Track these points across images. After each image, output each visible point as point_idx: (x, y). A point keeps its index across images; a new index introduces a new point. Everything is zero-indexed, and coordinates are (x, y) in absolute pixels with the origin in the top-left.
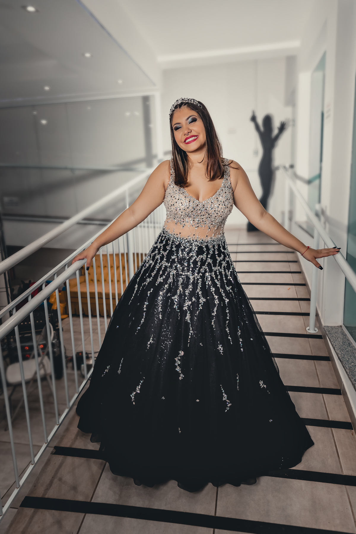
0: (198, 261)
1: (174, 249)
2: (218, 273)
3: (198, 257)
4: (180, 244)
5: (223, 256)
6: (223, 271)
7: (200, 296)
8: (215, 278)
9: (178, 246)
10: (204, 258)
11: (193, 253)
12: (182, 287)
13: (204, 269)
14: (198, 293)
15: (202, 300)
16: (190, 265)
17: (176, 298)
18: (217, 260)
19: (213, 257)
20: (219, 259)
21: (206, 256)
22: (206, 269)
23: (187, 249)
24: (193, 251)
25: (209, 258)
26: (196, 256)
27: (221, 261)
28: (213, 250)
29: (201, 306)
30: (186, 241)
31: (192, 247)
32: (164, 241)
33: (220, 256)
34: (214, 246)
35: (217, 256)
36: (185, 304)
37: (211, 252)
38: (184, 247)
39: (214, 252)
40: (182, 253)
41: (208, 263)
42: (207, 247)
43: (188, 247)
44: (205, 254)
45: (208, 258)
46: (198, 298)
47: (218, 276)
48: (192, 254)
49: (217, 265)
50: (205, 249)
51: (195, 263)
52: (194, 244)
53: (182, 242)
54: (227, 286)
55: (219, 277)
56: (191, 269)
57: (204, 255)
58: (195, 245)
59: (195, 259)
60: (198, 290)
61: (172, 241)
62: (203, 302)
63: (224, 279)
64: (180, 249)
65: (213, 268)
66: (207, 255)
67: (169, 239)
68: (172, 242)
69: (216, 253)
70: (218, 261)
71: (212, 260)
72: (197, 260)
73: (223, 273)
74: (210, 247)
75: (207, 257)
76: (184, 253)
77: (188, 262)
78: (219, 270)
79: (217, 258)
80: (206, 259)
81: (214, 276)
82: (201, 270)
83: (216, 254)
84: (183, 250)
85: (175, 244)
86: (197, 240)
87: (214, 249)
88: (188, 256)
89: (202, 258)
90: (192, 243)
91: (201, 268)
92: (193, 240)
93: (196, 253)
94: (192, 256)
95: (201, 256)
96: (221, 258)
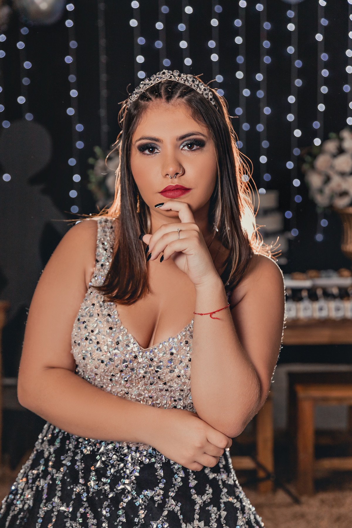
0: (140, 505)
1: (80, 466)
3: (138, 494)
4: (94, 453)
5: (211, 491)
9: (90, 459)
10: (156, 498)
11: (127, 481)
16: (119, 516)
18: (194, 503)
20: (199, 500)
21: (162, 492)
23: (110, 469)
24: (128, 476)
25: (173, 498)
26: (134, 493)
27: (205, 504)
30: (110, 447)
31: (125, 466)
32: (58, 441)
33: (201, 492)
35: (193, 491)
37: (178, 481)
38: (103, 462)
40: (99, 479)
41: (169, 511)
43: (113, 466)
44: (161, 485)
45: (168, 497)
48: (122, 487)
50: (161, 473)
51: (132, 509)
52: (129, 459)
53: (99, 449)
57: (157, 489)
58: (132, 459)
59: (132, 499)
61: (75, 443)
64: (92, 468)
66: (166, 490)
67: (67, 437)
68: (76, 447)
69: (193, 483)
70: (197, 507)
72: (137, 504)
75: (166, 496)
76: (104, 480)
79: (195, 497)
83: (191, 488)
84: (101, 474)
85: (82, 452)
86: (141, 449)
89: (152, 497)
90: (125, 455)
92: (129, 448)
93: (134, 484)
94: (124, 490)
95: (149, 493)
96: (205, 497)
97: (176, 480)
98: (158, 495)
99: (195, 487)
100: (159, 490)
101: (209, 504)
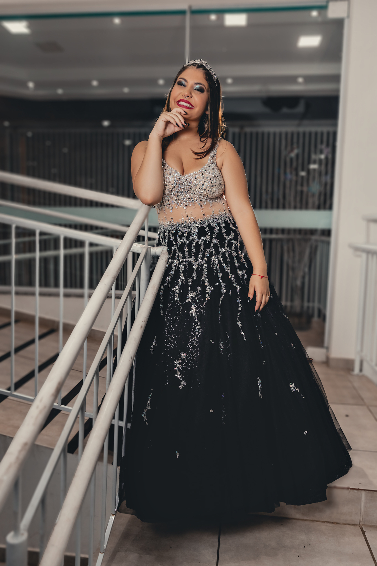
0: (201, 244)
2: (227, 256)
3: (199, 239)
5: (233, 234)
6: (233, 252)
7: (206, 284)
8: (222, 262)
11: (193, 236)
12: (184, 276)
13: (210, 251)
14: (204, 280)
15: (209, 289)
16: (192, 250)
17: (177, 289)
18: (225, 239)
19: (220, 237)
20: (228, 238)
22: (212, 252)
24: (193, 233)
25: (215, 238)
26: (197, 239)
27: (230, 240)
28: (218, 228)
29: (209, 295)
33: (228, 234)
34: (219, 224)
35: (224, 234)
36: (188, 296)
37: (216, 231)
39: (220, 230)
41: (214, 244)
42: (209, 226)
44: (209, 234)
46: (204, 287)
47: (227, 258)
49: (226, 245)
50: (207, 229)
51: (197, 246)
54: (240, 270)
55: (228, 260)
56: (193, 254)
59: (197, 242)
60: (203, 278)
62: (211, 291)
63: (236, 261)
65: (220, 250)
66: (211, 235)
69: (224, 231)
70: (227, 241)
71: (218, 240)
72: (199, 243)
73: (235, 255)
74: (214, 225)
75: (212, 238)
77: (189, 246)
78: (228, 251)
79: (225, 237)
80: (211, 241)
81: (222, 259)
82: (206, 254)
87: (220, 227)
88: (188, 241)
89: (206, 239)
91: (205, 251)
93: (197, 236)
94: (193, 239)
95: (204, 238)
96: (231, 237)
97: (215, 231)
98: (208, 238)
99: (225, 233)
100: (208, 236)
101: (232, 240)
